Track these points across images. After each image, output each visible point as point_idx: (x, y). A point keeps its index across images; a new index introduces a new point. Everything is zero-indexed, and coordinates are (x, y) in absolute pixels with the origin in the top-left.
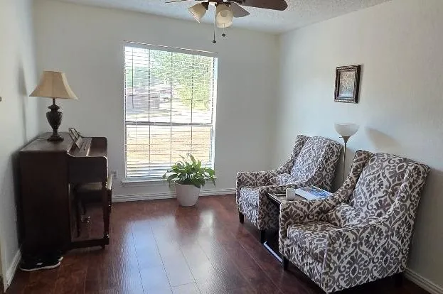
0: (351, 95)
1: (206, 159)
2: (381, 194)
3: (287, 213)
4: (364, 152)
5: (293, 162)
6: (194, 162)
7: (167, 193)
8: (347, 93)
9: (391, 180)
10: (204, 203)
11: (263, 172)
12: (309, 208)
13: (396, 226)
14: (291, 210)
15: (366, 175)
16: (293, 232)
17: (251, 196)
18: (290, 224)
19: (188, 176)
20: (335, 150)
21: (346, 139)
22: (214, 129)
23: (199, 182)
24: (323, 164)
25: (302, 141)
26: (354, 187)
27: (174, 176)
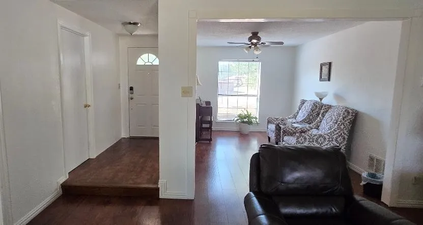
0: (327, 77)
1: (255, 112)
2: (331, 123)
3: (284, 131)
4: (328, 105)
5: (298, 113)
6: (248, 113)
7: (235, 128)
8: (325, 76)
9: (336, 117)
10: (253, 134)
11: (281, 118)
12: (295, 129)
13: (335, 137)
14: (286, 129)
15: (327, 115)
16: (286, 138)
17: (272, 127)
18: (286, 135)
19: (245, 120)
20: (318, 106)
21: (321, 99)
22: (259, 98)
23: (250, 123)
24: (310, 113)
25: (303, 102)
26: (321, 122)
27: (238, 119)
